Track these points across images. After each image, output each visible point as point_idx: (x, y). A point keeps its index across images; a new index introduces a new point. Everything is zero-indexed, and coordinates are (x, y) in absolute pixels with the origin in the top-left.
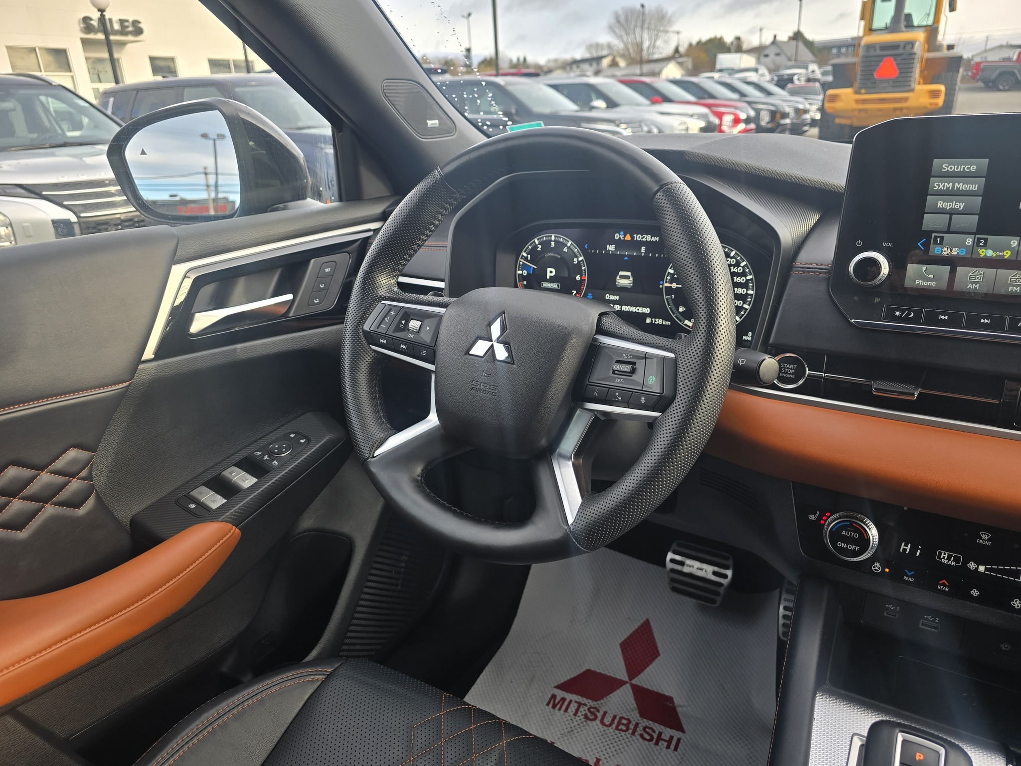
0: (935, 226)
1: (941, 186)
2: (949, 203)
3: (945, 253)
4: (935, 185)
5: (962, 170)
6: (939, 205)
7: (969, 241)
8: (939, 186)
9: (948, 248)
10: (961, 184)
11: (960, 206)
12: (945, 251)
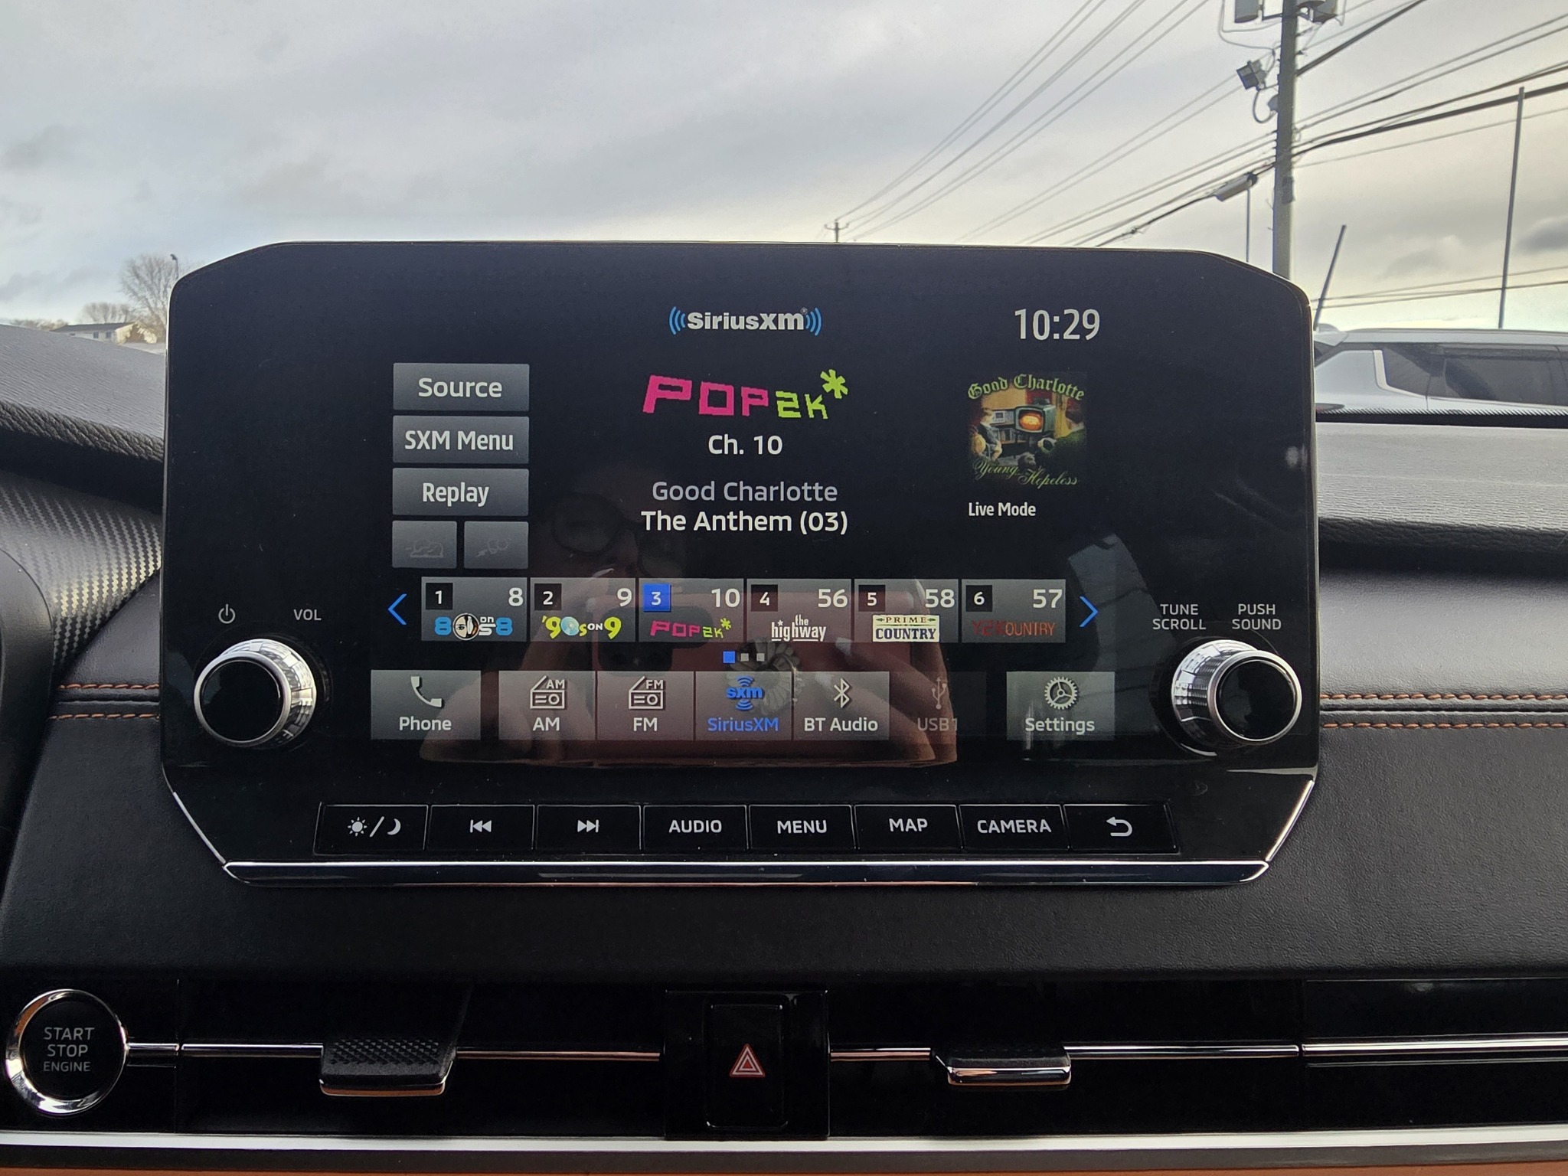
0: (426, 556)
1: (424, 440)
2: (450, 489)
3: (462, 634)
4: (408, 438)
5: (468, 395)
6: (427, 495)
7: (516, 596)
8: (418, 440)
9: (467, 619)
10: (473, 434)
11: (479, 496)
12: (461, 627)
